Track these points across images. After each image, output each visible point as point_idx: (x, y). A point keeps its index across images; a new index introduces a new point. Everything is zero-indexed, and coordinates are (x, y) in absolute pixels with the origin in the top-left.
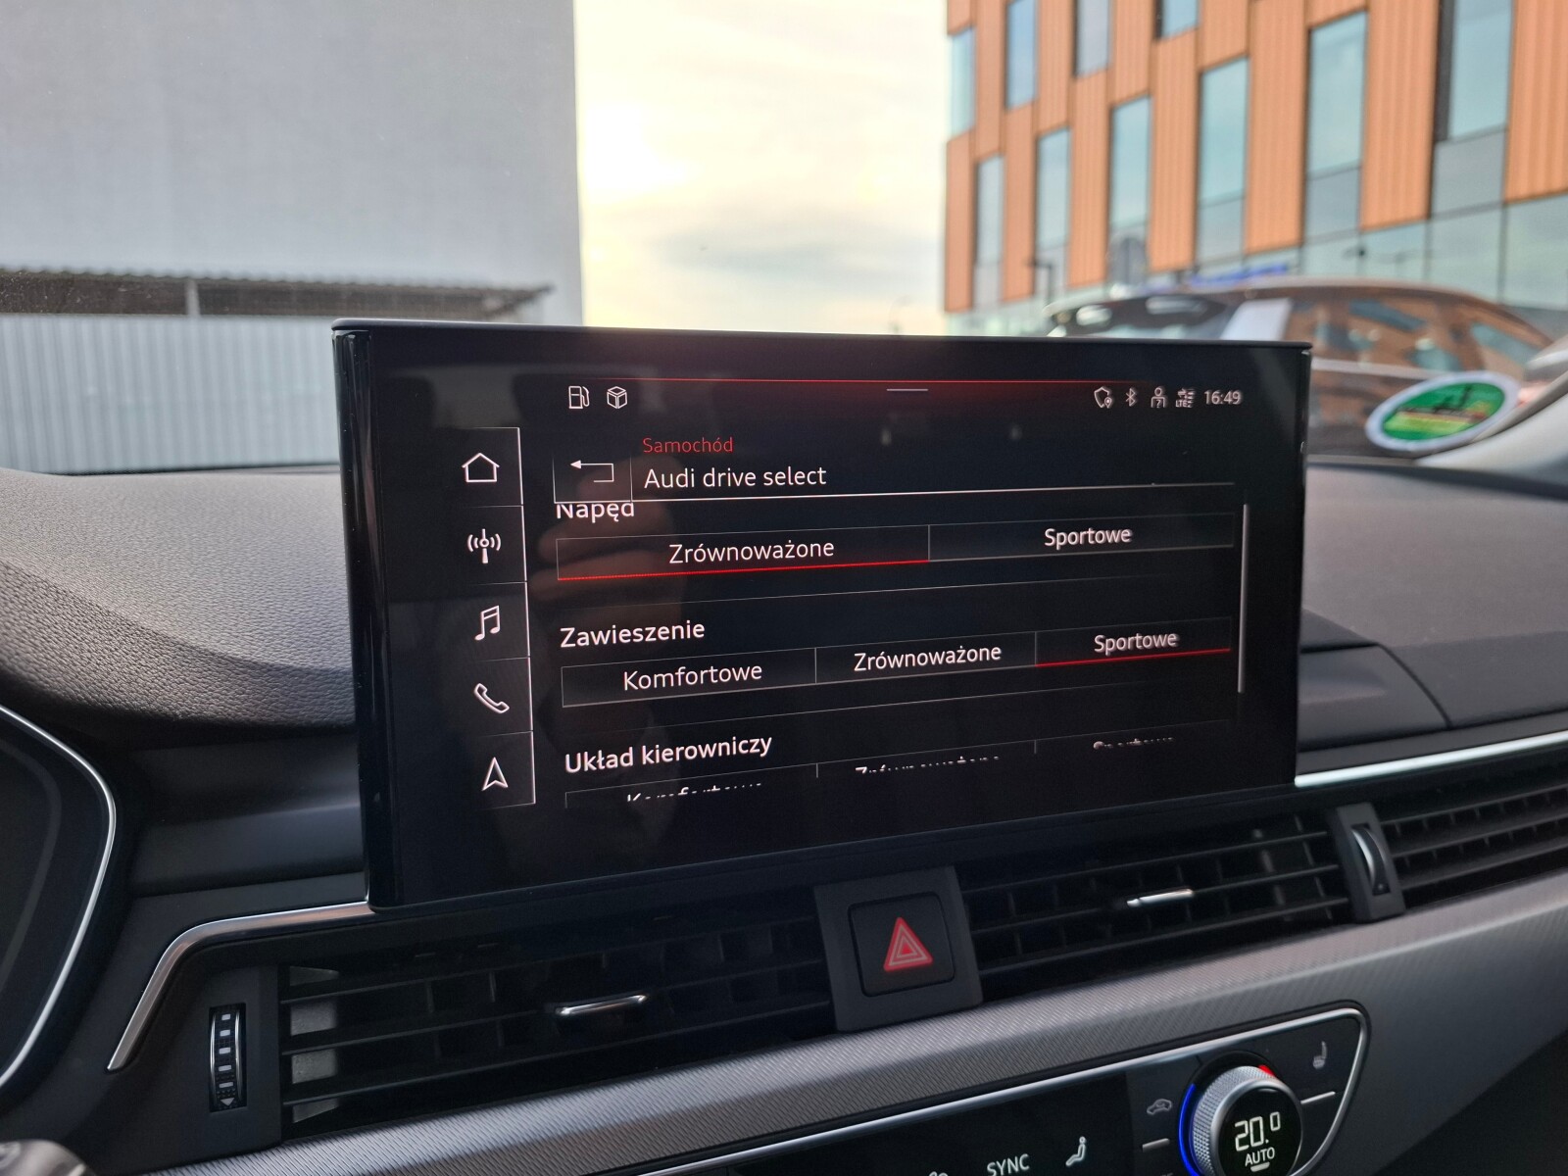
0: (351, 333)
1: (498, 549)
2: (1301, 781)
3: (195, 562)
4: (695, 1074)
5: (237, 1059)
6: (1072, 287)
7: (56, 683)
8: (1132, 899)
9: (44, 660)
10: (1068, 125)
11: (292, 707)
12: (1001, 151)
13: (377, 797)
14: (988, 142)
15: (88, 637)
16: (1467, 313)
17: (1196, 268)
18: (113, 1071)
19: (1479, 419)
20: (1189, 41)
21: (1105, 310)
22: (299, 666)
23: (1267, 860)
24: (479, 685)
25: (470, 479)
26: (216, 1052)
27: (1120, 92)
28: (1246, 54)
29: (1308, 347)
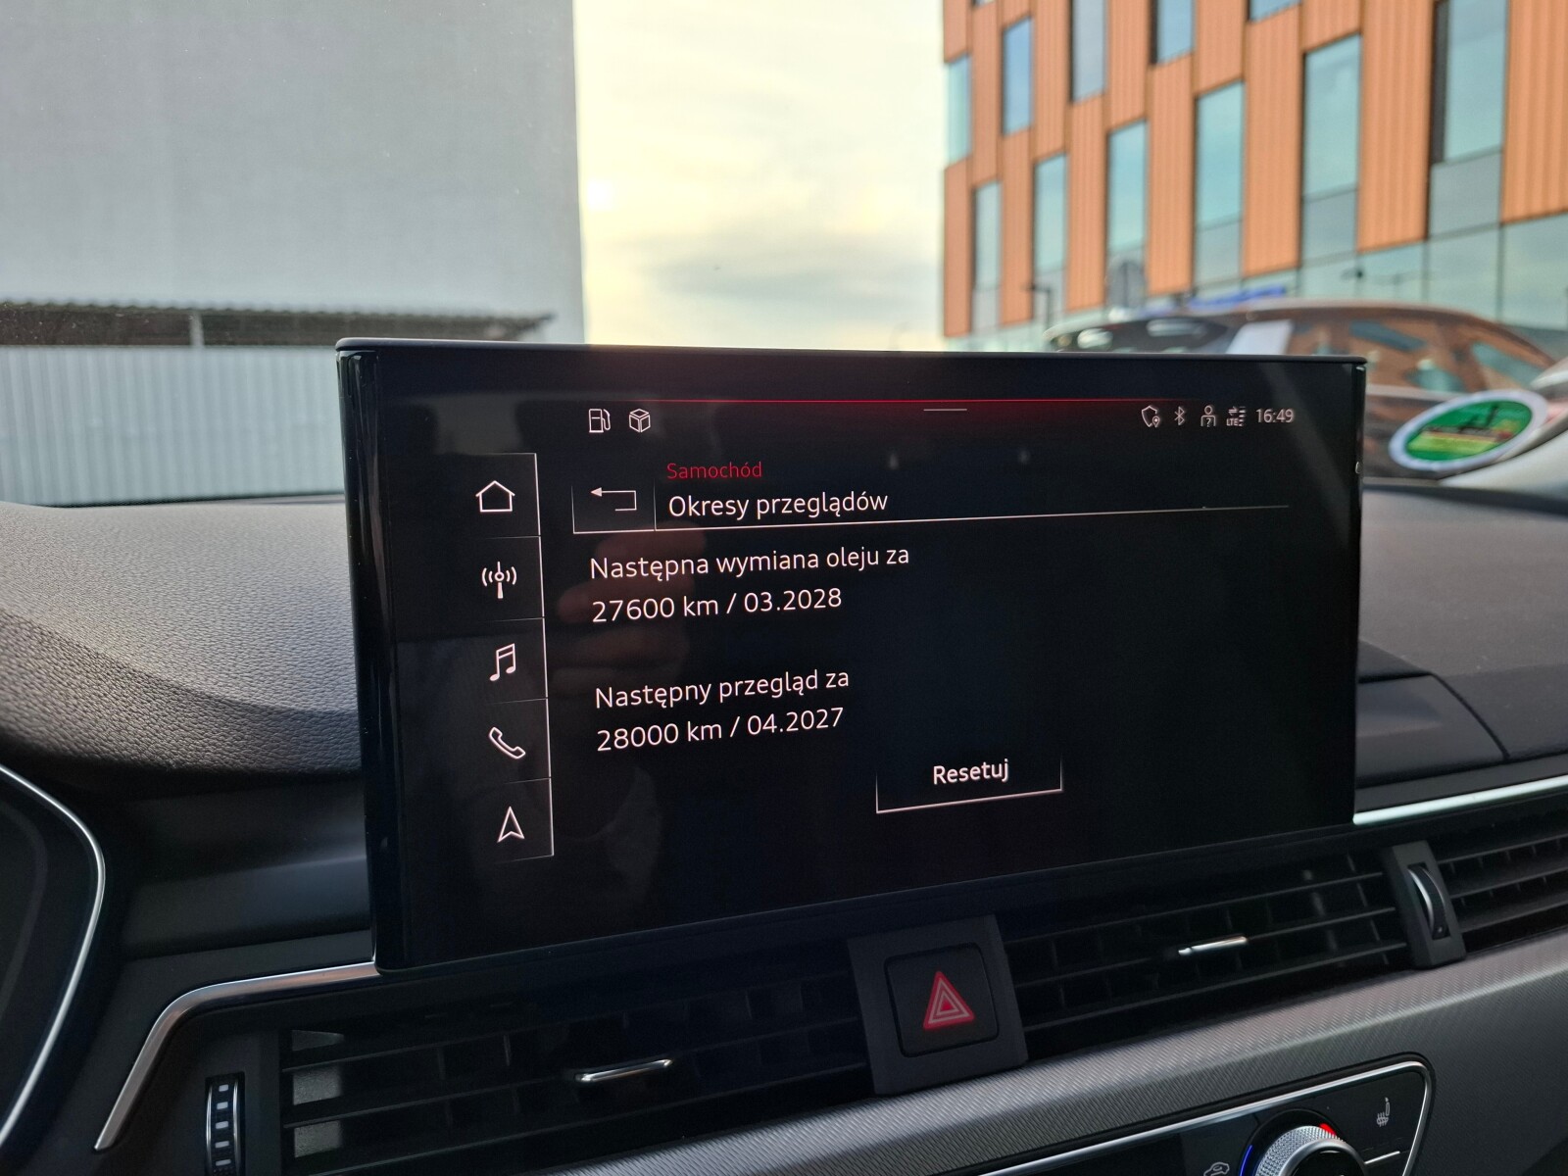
0: (356, 354)
1: (514, 583)
2: (1359, 819)
3: (193, 598)
4: (725, 1143)
5: (235, 1135)
6: (1070, 310)
7: (38, 734)
8: (1184, 948)
9: (26, 708)
10: (1065, 150)
11: (294, 753)
12: (999, 177)
13: (385, 843)
14: (985, 167)
15: (75, 681)
16: (1467, 332)
17: (1194, 291)
18: (100, 1151)
19: (1505, 438)
20: (1185, 64)
21: (1105, 333)
22: (302, 708)
23: (1318, 903)
24: (494, 729)
25: (484, 508)
26: (213, 1126)
27: (1118, 116)
28: (1242, 79)
29: (1362, 362)
